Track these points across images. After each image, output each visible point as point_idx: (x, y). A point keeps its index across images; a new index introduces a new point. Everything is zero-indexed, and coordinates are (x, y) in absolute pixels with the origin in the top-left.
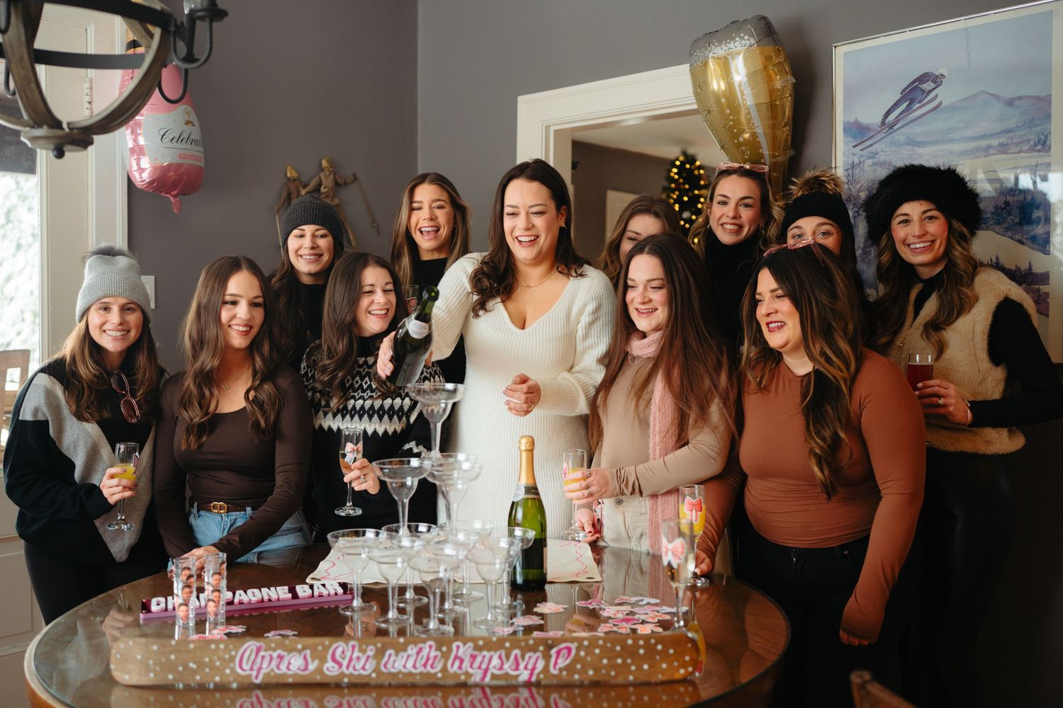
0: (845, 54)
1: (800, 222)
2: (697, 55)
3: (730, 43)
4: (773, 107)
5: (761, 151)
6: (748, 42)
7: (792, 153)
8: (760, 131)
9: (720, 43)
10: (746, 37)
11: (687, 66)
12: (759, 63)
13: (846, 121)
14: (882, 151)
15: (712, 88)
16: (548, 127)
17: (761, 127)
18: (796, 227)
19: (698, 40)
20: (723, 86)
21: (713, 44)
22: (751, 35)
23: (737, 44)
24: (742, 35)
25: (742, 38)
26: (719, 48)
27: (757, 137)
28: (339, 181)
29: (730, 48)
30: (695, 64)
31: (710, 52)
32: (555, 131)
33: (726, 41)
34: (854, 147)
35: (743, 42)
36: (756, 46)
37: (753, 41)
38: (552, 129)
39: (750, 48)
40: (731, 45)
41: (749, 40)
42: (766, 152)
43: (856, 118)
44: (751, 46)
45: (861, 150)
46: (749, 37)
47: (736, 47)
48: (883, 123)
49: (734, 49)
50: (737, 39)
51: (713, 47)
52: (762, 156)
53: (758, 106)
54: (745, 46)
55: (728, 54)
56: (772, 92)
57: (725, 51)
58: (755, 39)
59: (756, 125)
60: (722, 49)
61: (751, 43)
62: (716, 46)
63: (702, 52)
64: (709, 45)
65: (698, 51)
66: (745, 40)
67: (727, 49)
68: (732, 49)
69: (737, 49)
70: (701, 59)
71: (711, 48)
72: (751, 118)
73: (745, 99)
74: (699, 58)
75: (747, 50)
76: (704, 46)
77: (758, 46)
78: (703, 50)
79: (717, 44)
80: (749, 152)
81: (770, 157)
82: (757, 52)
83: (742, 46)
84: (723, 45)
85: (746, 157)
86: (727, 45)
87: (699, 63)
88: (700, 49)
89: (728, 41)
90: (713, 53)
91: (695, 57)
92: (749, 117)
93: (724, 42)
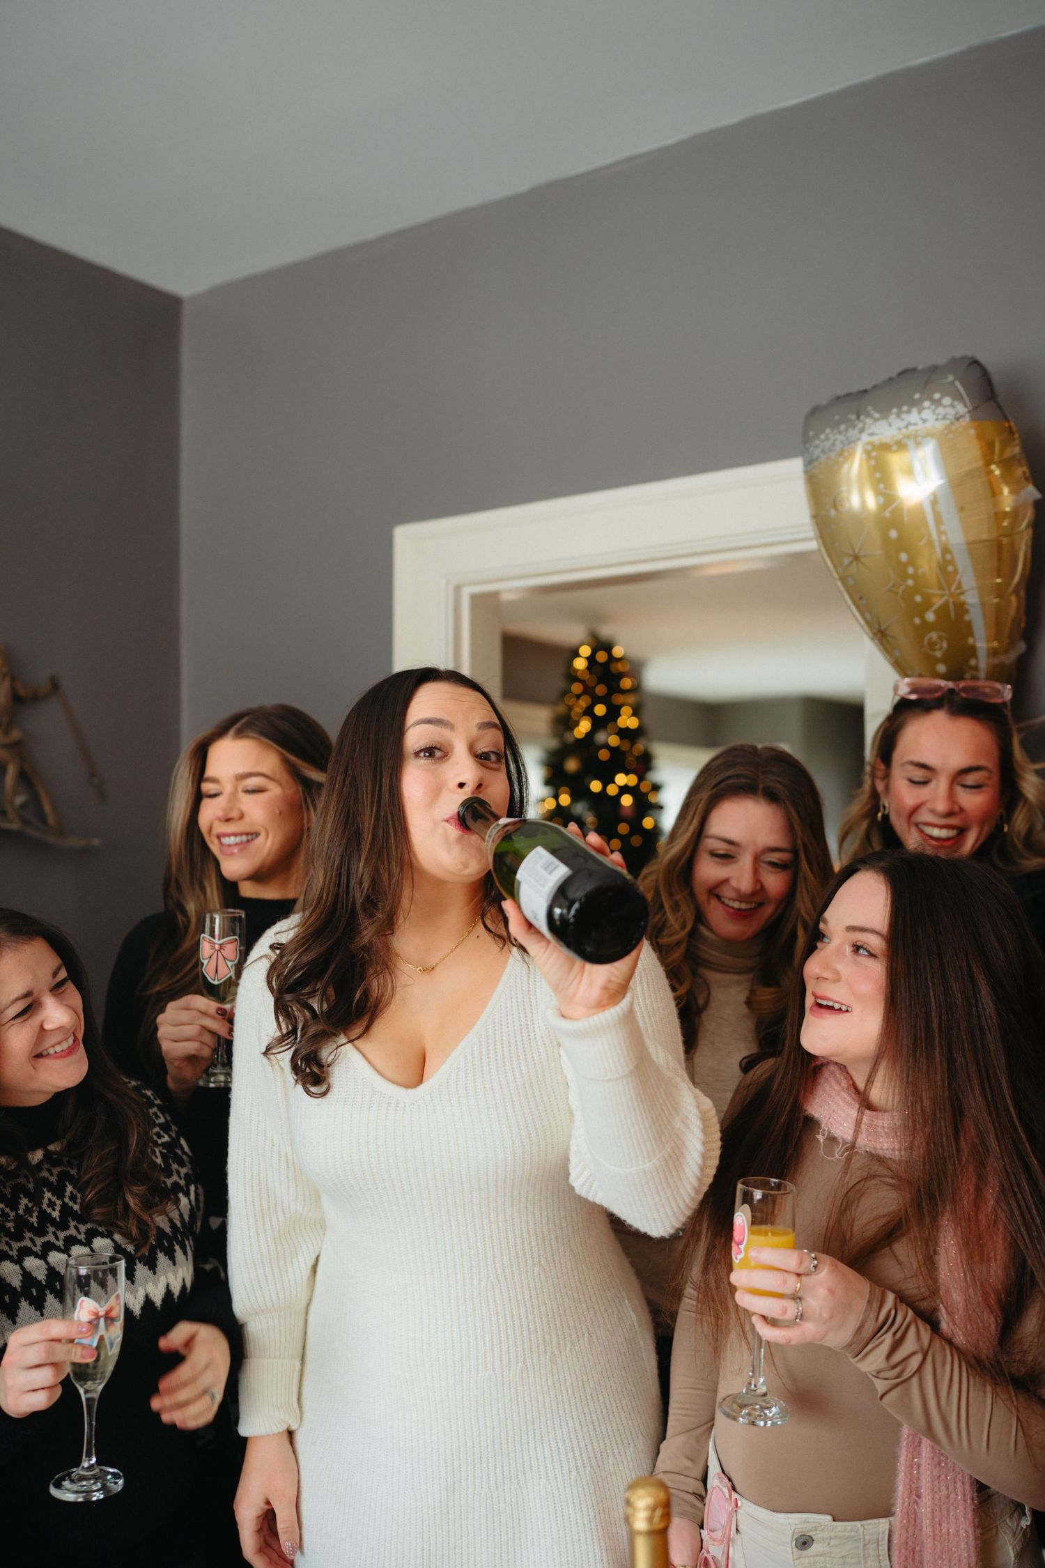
2: (827, 439)
3: (909, 412)
4: (999, 550)
5: (971, 641)
6: (951, 411)
8: (971, 598)
9: (885, 413)
10: (947, 401)
12: (972, 454)
15: (847, 505)
16: (458, 589)
17: (975, 592)
19: (816, 411)
20: (872, 502)
21: (868, 415)
22: (957, 397)
23: (927, 414)
24: (937, 396)
25: (937, 403)
26: (883, 423)
27: (967, 612)
28: (22, 692)
29: (909, 424)
30: (823, 458)
31: (862, 431)
32: (473, 597)
33: (899, 408)
35: (940, 410)
36: (967, 418)
37: (961, 408)
38: (467, 592)
39: (957, 424)
40: (914, 416)
41: (952, 406)
42: (981, 641)
44: (957, 419)
46: (954, 399)
47: (924, 421)
49: (921, 426)
50: (927, 404)
51: (868, 421)
52: (973, 652)
53: (971, 545)
54: (944, 418)
55: (908, 437)
56: (999, 516)
57: (900, 429)
58: (966, 406)
59: (965, 587)
60: (890, 425)
61: (957, 413)
62: (876, 420)
63: (840, 433)
64: (858, 418)
65: (828, 431)
66: (945, 407)
67: (902, 424)
68: (916, 424)
69: (928, 425)
70: (838, 446)
71: (865, 424)
72: (956, 572)
73: (945, 533)
74: (833, 444)
75: (947, 428)
76: (844, 420)
77: (973, 419)
78: (843, 427)
79: (877, 415)
80: (945, 644)
81: (988, 655)
82: (972, 432)
83: (937, 419)
84: (893, 418)
85: (938, 654)
86: (903, 416)
87: (832, 455)
88: (834, 426)
89: (905, 408)
90: (871, 434)
91: (823, 441)
92: (950, 568)
93: (895, 410)
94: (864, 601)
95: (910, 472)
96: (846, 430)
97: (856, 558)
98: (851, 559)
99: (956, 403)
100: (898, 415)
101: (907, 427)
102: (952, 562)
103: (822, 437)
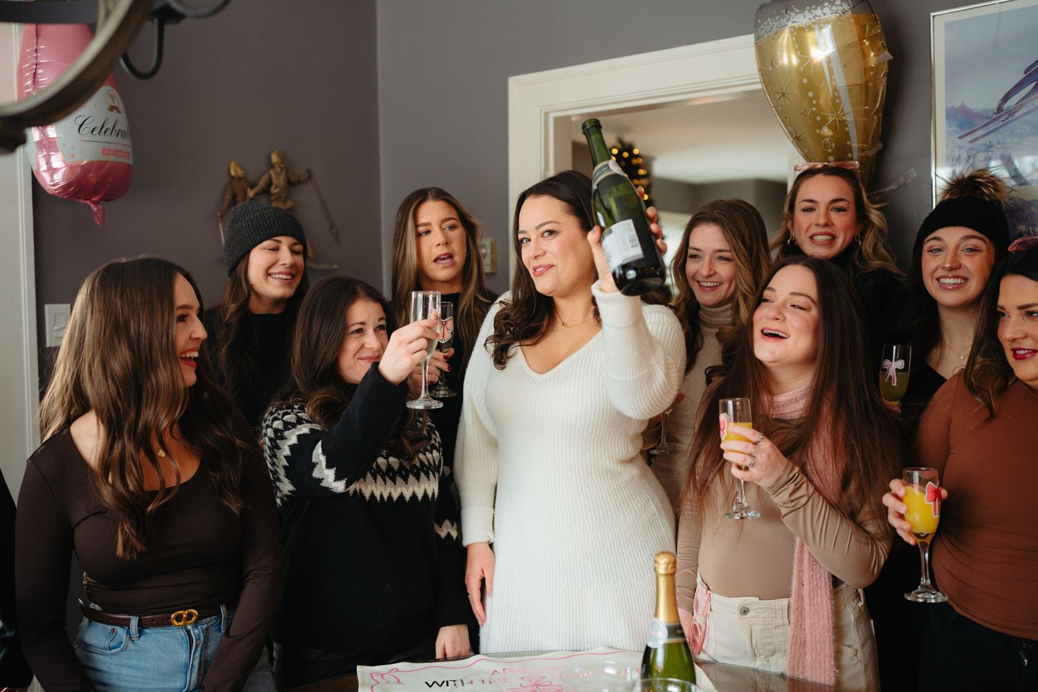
0: (947, 24)
1: (940, 233)
2: (768, 25)
3: (816, 9)
4: (866, 90)
5: (849, 143)
6: (840, 8)
7: (880, 146)
8: (850, 118)
9: (802, 9)
10: (838, 2)
11: (750, 38)
12: (852, 34)
13: (949, 106)
14: (999, 143)
15: (780, 63)
16: (546, 114)
17: (852, 114)
18: (935, 238)
19: (762, 7)
20: (795, 61)
21: (792, 11)
23: (826, 10)
26: (801, 15)
27: (847, 126)
28: (292, 179)
29: (816, 16)
30: (766, 36)
31: (788, 20)
33: (810, 7)
34: (960, 138)
35: (834, 8)
36: (850, 13)
37: (846, 7)
38: (552, 116)
39: (844, 16)
40: (818, 12)
41: (841, 5)
42: (855, 144)
43: (963, 103)
44: (844, 13)
45: (971, 142)
47: (825, 14)
48: (1000, 109)
49: (822, 17)
50: (826, 4)
51: (792, 14)
52: (850, 149)
53: (850, 88)
54: (836, 12)
55: (814, 23)
56: (866, 70)
57: (810, 19)
58: (849, 5)
59: (846, 112)
60: (805, 17)
61: (844, 9)
62: (797, 13)
63: (776, 21)
64: (786, 12)
65: (769, 20)
66: (837, 6)
67: (812, 16)
68: (820, 16)
69: (827, 16)
70: (775, 29)
71: (790, 16)
72: (840, 103)
73: (834, 80)
74: (772, 28)
75: (838, 18)
76: (778, 13)
77: (853, 13)
78: (777, 18)
79: (797, 11)
80: (833, 145)
81: (858, 152)
82: (852, 20)
83: (832, 13)
84: (806, 12)
85: (830, 151)
86: (812, 11)
87: (771, 34)
88: (773, 17)
89: (814, 7)
90: (793, 22)
91: (765, 26)
92: (837, 101)
93: (808, 8)
94: (787, 120)
95: (816, 44)
96: (779, 19)
97: (783, 95)
98: (781, 95)
99: (843, 3)
100: (810, 11)
101: (814, 18)
102: (839, 97)
103: (766, 23)
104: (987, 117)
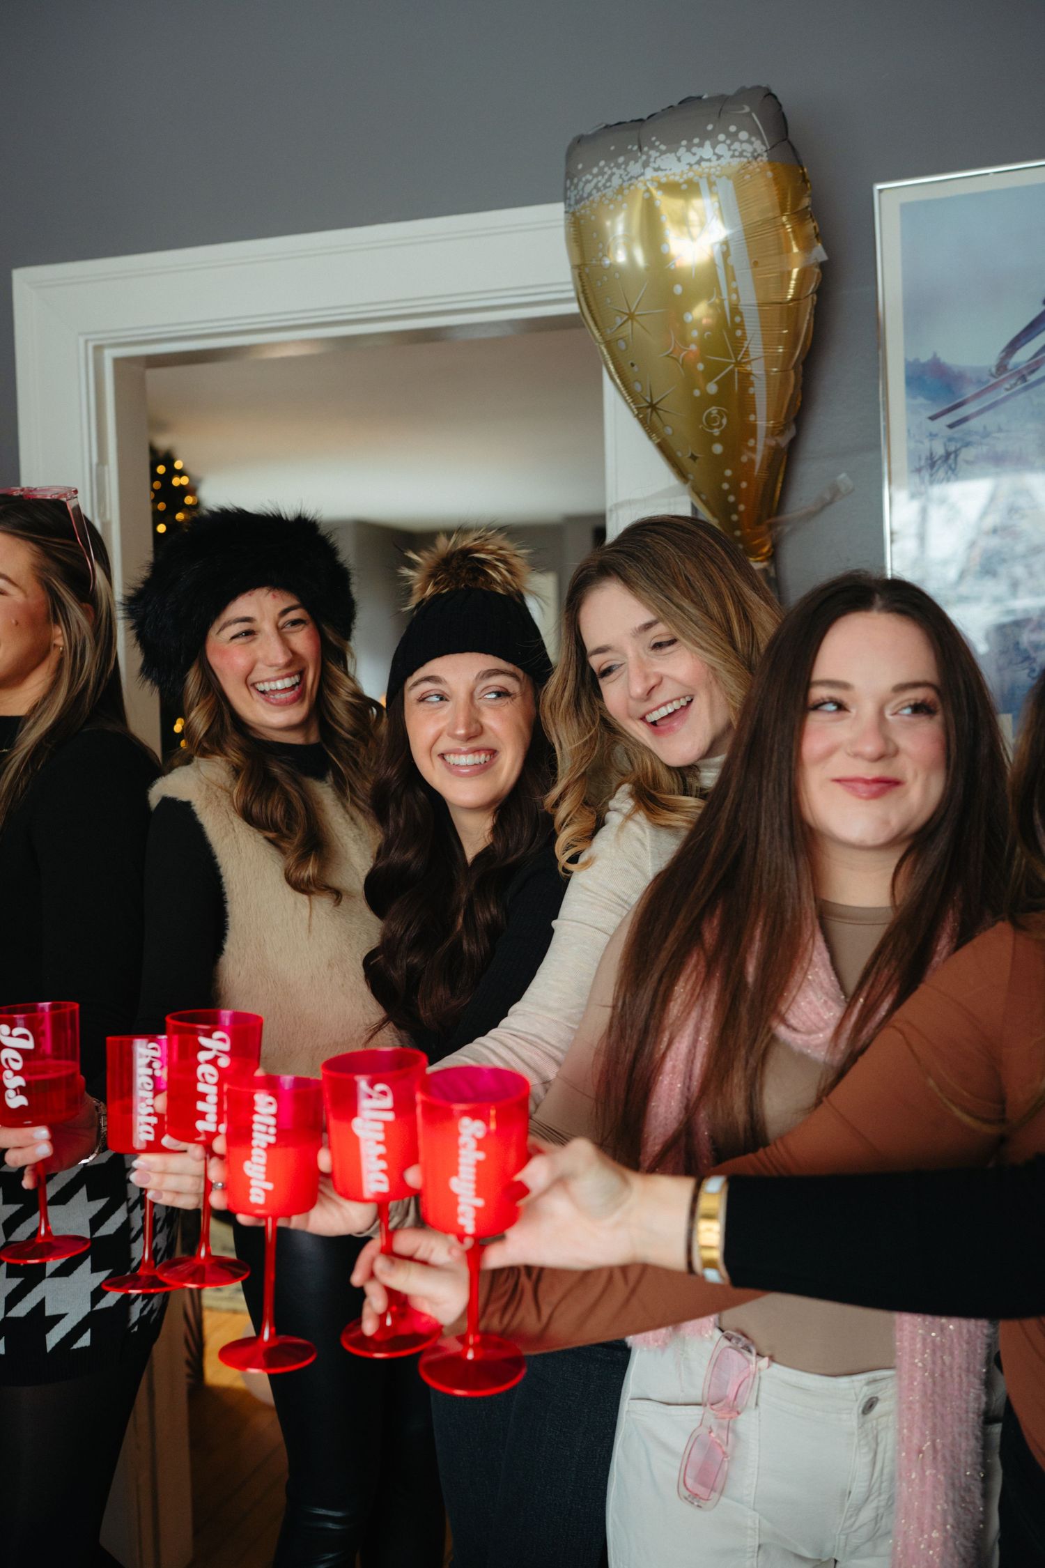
0: (904, 207)
2: (602, 173)
3: (701, 145)
5: (752, 417)
6: (746, 146)
8: (757, 368)
9: (672, 145)
10: (744, 135)
13: (911, 359)
14: (1000, 430)
16: (98, 349)
17: (762, 361)
19: (580, 140)
21: (652, 147)
22: (754, 132)
23: (721, 149)
24: (733, 129)
25: (733, 137)
26: (671, 156)
27: (752, 384)
29: (701, 160)
30: (596, 196)
31: (646, 165)
32: (118, 362)
33: (690, 140)
34: (933, 418)
35: (736, 145)
36: (765, 158)
37: (759, 146)
38: (109, 355)
39: (754, 163)
40: (707, 151)
41: (749, 142)
42: (762, 419)
43: (935, 355)
44: (755, 158)
45: (951, 426)
46: (751, 135)
47: (719, 157)
48: (1002, 367)
49: (714, 163)
50: (722, 137)
51: (653, 153)
52: (753, 430)
53: (762, 308)
54: (741, 155)
57: (690, 165)
58: (764, 143)
59: (753, 355)
60: (679, 160)
61: (755, 150)
62: (663, 153)
63: (618, 166)
64: (640, 149)
65: (602, 163)
66: (742, 142)
67: (694, 160)
68: (709, 160)
69: (723, 161)
70: (616, 181)
71: (649, 157)
72: (744, 337)
73: (736, 291)
74: (609, 180)
75: (744, 167)
76: (622, 151)
77: (771, 161)
78: (621, 160)
79: (663, 147)
80: (724, 421)
81: (766, 436)
82: (770, 174)
83: (733, 156)
84: (682, 151)
85: (716, 432)
86: (694, 150)
87: (609, 192)
88: (611, 157)
89: (696, 141)
90: (656, 170)
91: (596, 176)
92: (739, 333)
93: (684, 143)
94: (636, 368)
96: (626, 163)
97: (631, 316)
98: (626, 317)
99: (753, 139)
100: (689, 150)
101: (698, 163)
102: (741, 326)
103: (595, 170)
104: (979, 382)
